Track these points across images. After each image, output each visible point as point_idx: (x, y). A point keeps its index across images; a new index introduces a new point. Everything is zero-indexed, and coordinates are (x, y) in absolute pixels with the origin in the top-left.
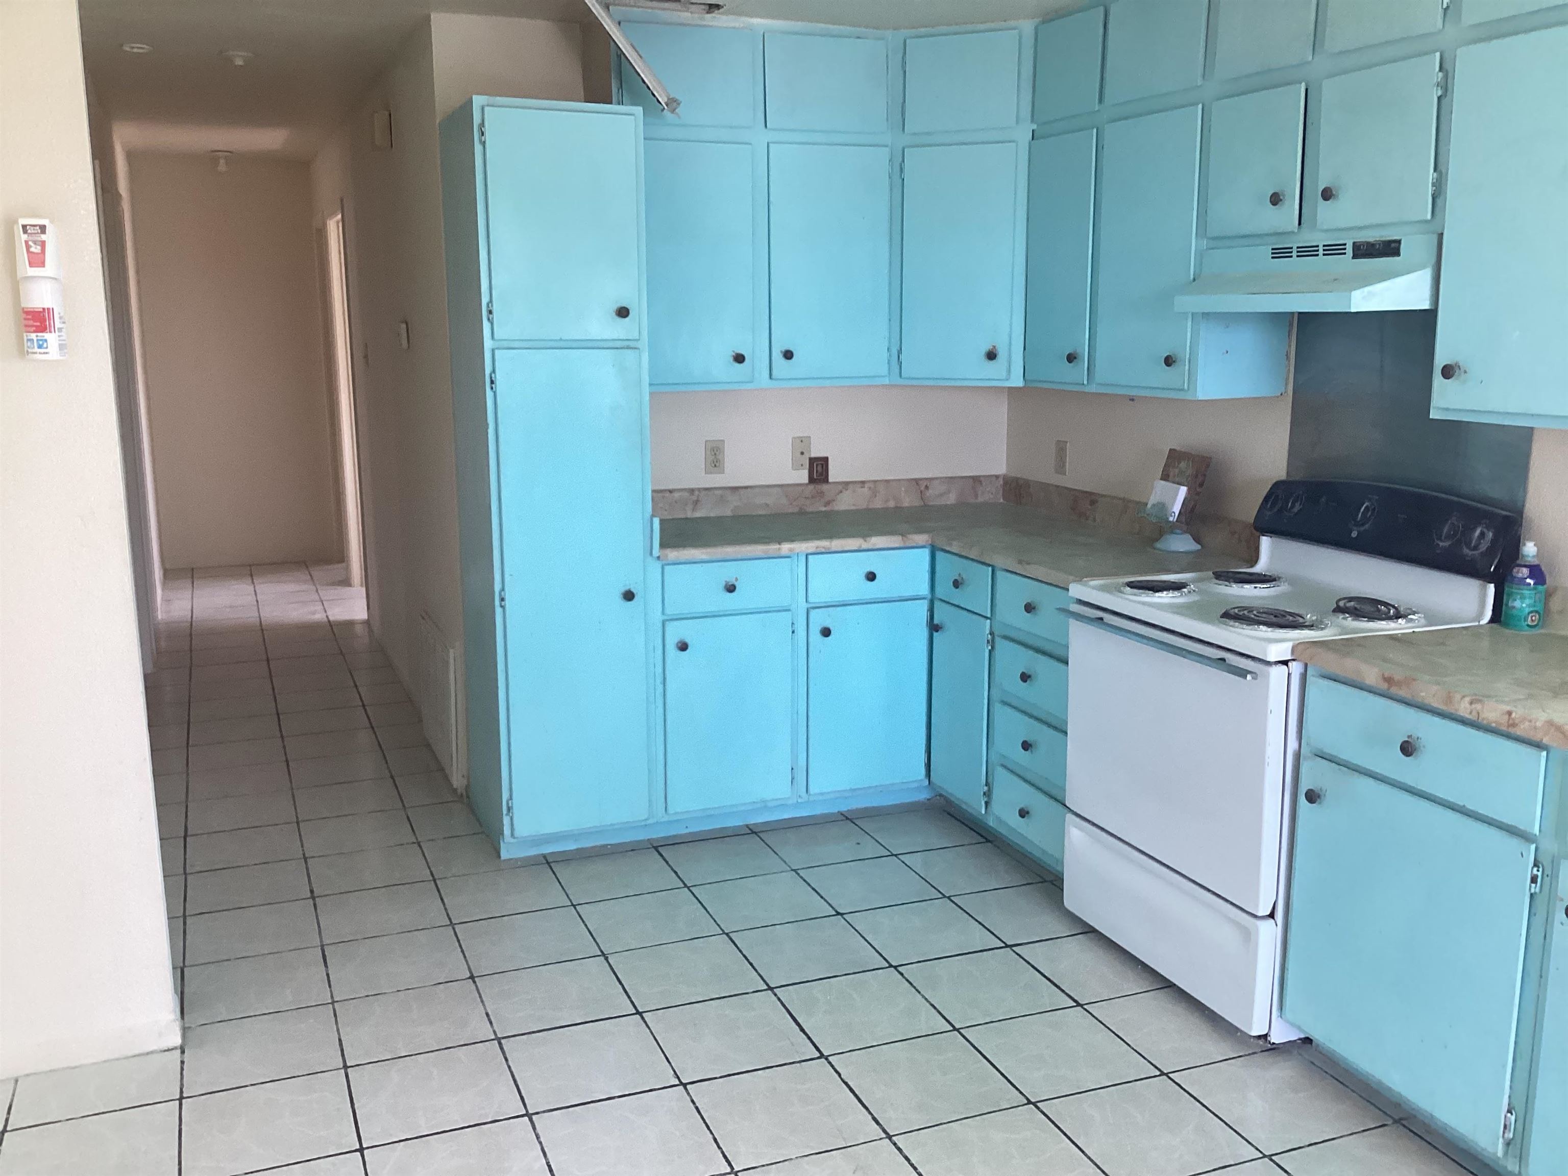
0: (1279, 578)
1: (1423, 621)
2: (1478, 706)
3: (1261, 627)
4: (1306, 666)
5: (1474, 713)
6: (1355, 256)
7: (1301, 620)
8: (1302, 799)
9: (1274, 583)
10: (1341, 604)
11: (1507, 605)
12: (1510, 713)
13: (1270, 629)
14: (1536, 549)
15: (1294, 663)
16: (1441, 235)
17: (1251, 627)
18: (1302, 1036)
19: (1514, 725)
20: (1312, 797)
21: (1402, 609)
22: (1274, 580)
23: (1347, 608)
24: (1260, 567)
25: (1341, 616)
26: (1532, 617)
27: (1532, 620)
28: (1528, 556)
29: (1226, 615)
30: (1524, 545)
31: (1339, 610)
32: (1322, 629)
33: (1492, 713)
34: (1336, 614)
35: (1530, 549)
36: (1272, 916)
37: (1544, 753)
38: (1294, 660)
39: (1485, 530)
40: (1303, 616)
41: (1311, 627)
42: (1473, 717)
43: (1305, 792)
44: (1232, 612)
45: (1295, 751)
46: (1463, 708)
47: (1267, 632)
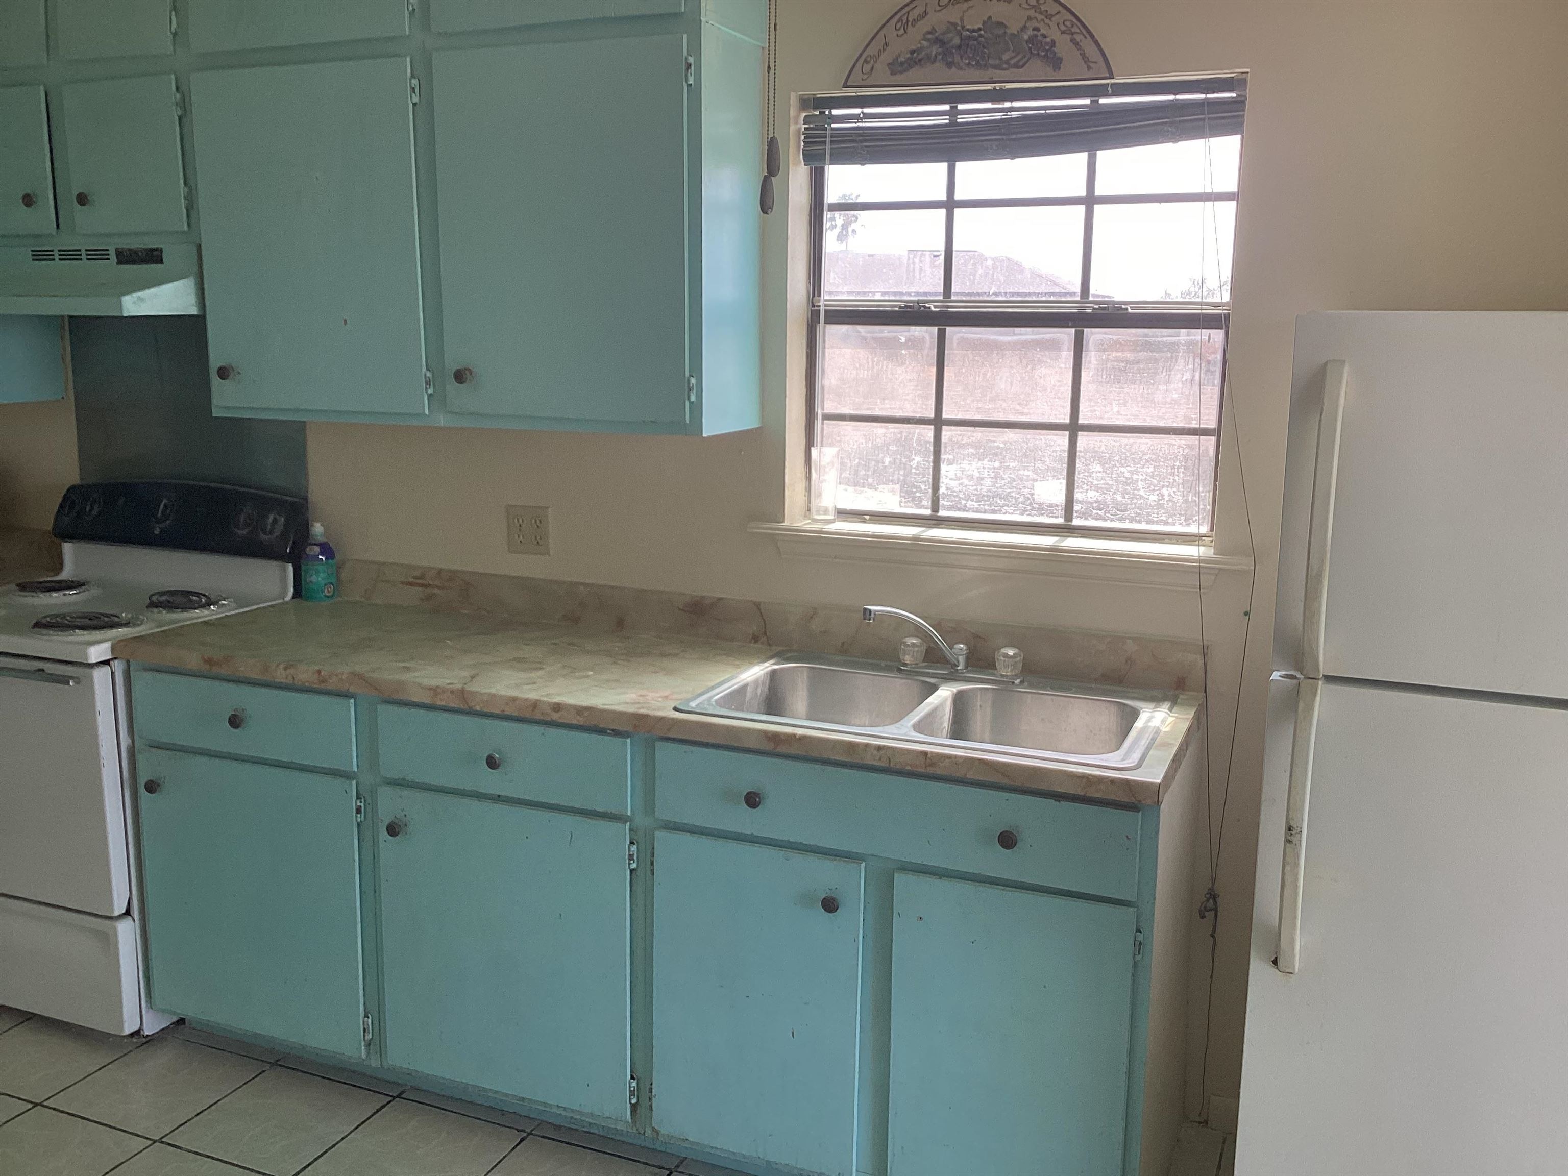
0: (87, 582)
1: (234, 605)
2: (291, 671)
3: (77, 631)
4: (128, 661)
5: (290, 678)
6: (120, 262)
7: (116, 619)
8: (142, 791)
9: (83, 587)
10: (154, 599)
11: (305, 581)
12: (319, 672)
13: (85, 632)
14: (322, 528)
15: (116, 662)
16: (199, 247)
17: (66, 633)
18: (175, 1019)
19: (324, 681)
20: (151, 787)
21: (213, 597)
22: (83, 584)
23: (160, 602)
24: (66, 574)
25: (155, 610)
26: (327, 589)
27: (328, 591)
28: (317, 536)
29: (37, 625)
30: (313, 526)
31: (153, 605)
32: (139, 625)
33: (304, 674)
34: (150, 609)
35: (318, 529)
36: (128, 913)
37: (352, 701)
38: (115, 658)
39: (277, 517)
40: (118, 615)
41: (126, 624)
42: (289, 681)
43: (144, 784)
44: (44, 621)
45: (128, 746)
46: (280, 675)
47: (84, 635)
